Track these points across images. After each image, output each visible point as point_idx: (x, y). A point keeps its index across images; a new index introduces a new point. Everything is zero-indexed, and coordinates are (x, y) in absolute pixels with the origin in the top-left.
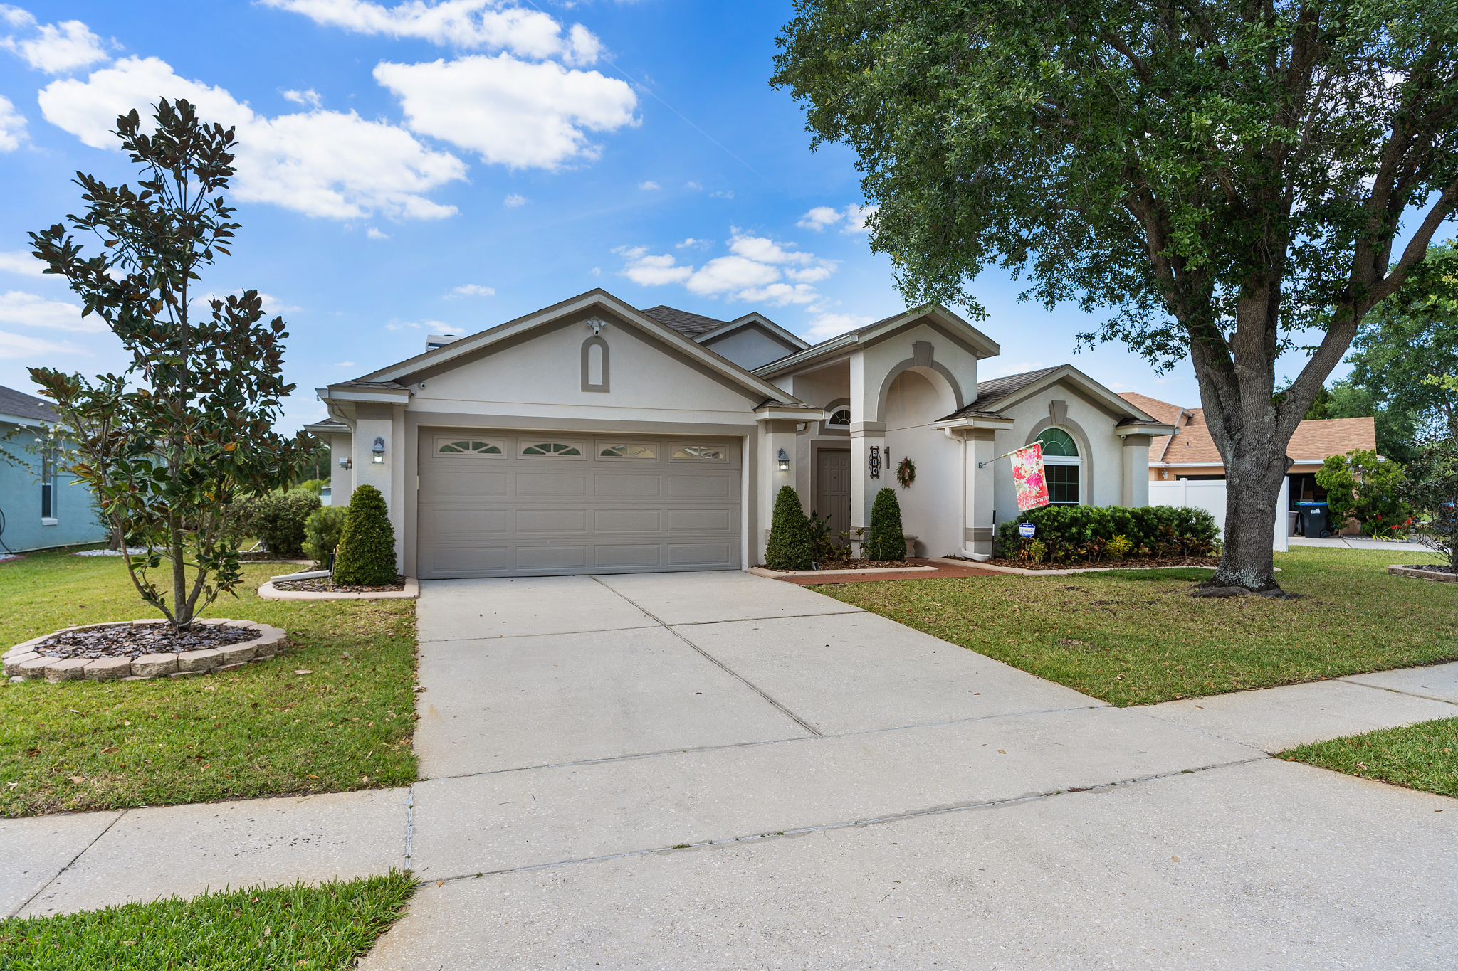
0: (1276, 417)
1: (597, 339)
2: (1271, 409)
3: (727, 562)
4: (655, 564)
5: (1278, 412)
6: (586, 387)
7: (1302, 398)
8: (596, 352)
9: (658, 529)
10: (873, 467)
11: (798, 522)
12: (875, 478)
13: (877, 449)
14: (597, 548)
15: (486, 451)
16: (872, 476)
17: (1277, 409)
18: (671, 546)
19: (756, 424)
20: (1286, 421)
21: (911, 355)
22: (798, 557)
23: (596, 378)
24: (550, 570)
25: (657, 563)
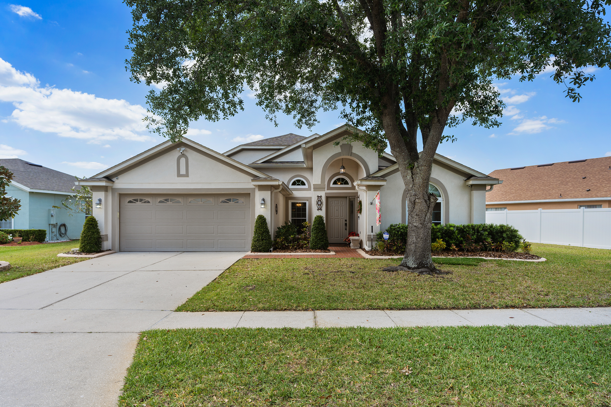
0: (412, 176)
1: (183, 155)
2: (409, 172)
3: (245, 248)
4: (212, 248)
5: (412, 174)
6: (179, 175)
7: (422, 166)
8: (183, 161)
9: (214, 233)
10: (319, 205)
11: (261, 231)
12: (320, 210)
13: (321, 197)
14: (188, 241)
15: (145, 202)
16: (318, 209)
17: (412, 172)
18: (219, 241)
19: (254, 187)
20: (417, 178)
21: (340, 151)
22: (260, 246)
23: (183, 171)
24: (169, 249)
25: (214, 248)
